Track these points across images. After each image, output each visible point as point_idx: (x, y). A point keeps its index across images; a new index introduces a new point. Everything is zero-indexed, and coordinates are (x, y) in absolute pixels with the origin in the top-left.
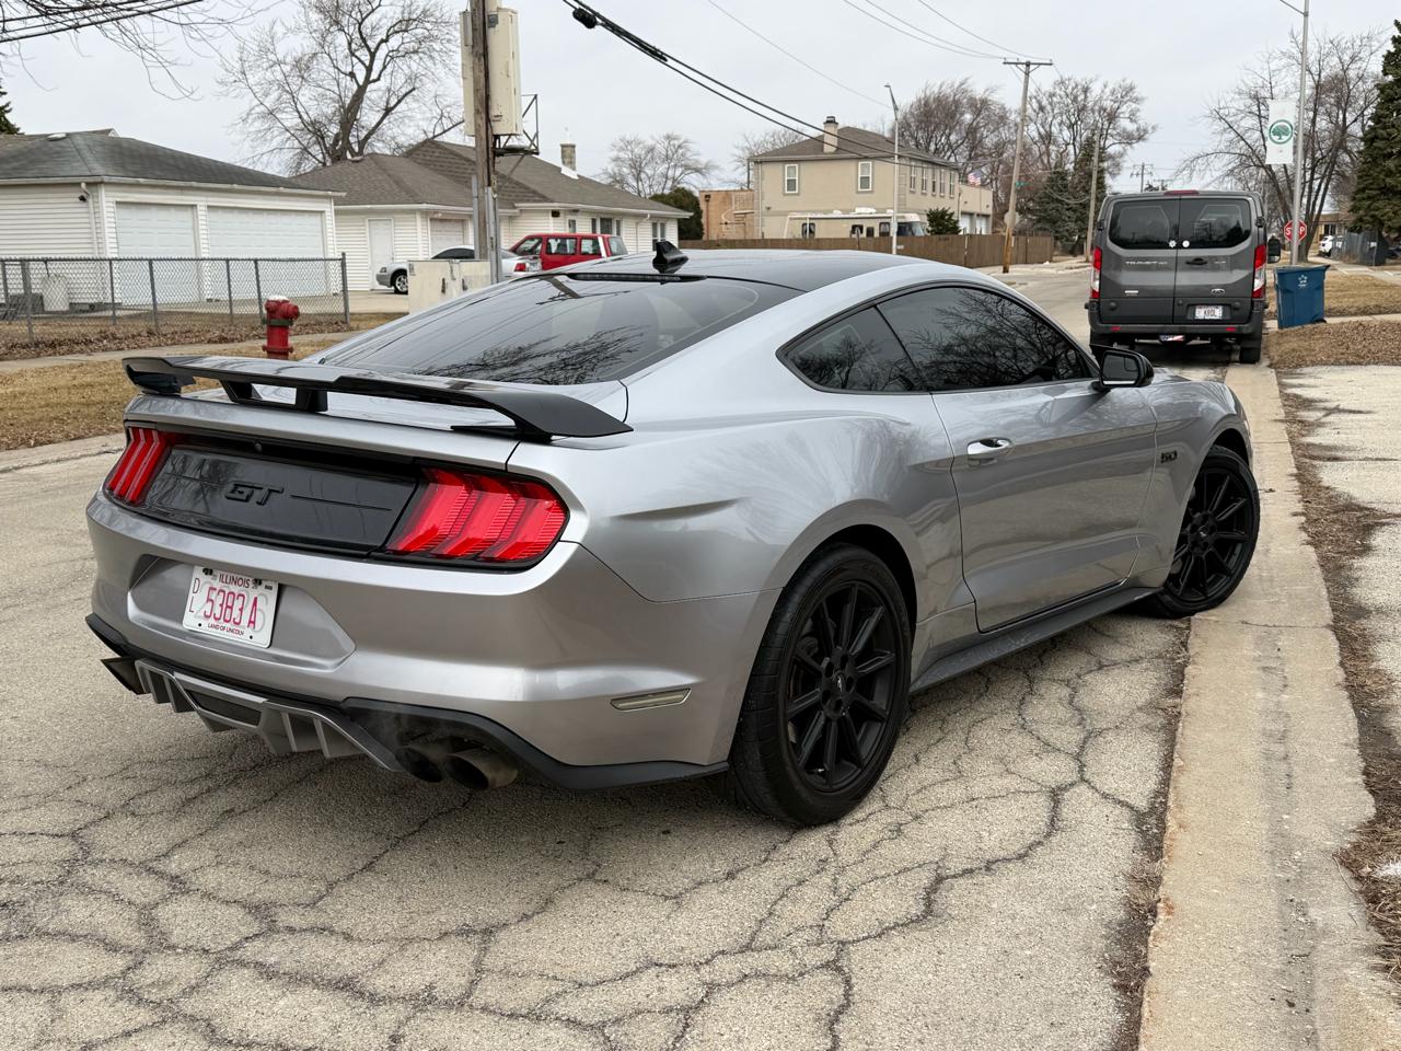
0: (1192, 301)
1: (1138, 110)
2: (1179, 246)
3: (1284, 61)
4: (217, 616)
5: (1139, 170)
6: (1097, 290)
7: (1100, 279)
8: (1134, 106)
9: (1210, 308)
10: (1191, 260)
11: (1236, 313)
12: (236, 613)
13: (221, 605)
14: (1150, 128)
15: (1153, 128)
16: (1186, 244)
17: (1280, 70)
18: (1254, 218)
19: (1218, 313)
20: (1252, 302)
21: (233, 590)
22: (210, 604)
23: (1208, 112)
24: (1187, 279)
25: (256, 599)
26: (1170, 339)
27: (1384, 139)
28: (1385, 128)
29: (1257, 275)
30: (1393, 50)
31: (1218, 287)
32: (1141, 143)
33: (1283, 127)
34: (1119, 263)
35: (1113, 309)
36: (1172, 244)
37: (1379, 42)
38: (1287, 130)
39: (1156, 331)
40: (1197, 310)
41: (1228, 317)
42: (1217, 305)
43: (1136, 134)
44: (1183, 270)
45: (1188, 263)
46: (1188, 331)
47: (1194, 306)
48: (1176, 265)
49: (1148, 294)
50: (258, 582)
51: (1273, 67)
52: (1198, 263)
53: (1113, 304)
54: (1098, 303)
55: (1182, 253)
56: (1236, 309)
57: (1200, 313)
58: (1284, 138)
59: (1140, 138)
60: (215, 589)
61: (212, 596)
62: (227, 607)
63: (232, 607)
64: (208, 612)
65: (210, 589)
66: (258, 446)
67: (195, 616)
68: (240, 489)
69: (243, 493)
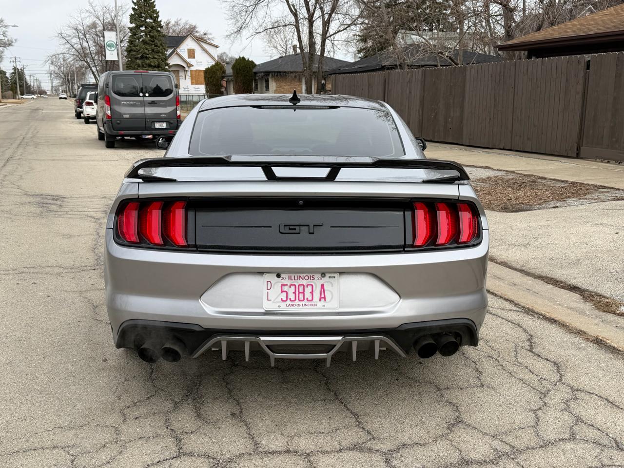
0: (153, 120)
1: (7, 31)
2: (144, 96)
3: (88, 14)
4: (293, 298)
5: (14, 59)
6: (110, 115)
7: (110, 110)
8: (4, 29)
9: (161, 123)
10: (150, 102)
11: (171, 125)
12: (308, 295)
13: (295, 293)
14: (14, 40)
15: (16, 40)
16: (147, 95)
17: (86, 18)
18: (173, 84)
19: (164, 125)
20: (178, 120)
21: (301, 283)
22: (285, 294)
23: (57, 35)
24: (150, 110)
25: (322, 286)
26: (147, 137)
27: (135, 51)
28: (135, 46)
29: (178, 109)
30: (133, 13)
31: (163, 114)
32: (10, 47)
33: (112, 44)
34: (119, 103)
35: (119, 124)
36: (141, 94)
37: (125, 9)
38: (113, 45)
39: (139, 133)
40: (156, 124)
41: (169, 127)
42: (163, 122)
43: (7, 43)
44: (147, 107)
45: (149, 103)
46: (153, 133)
47: (154, 122)
48: (143, 104)
49: (133, 117)
50: (323, 275)
51: (83, 16)
52: (153, 103)
53: (119, 122)
54: (111, 121)
55: (146, 99)
56: (171, 123)
57: (157, 125)
58: (113, 49)
59: (10, 45)
60: (287, 285)
61: (285, 288)
62: (299, 293)
63: (303, 293)
64: (284, 299)
65: (282, 285)
66: (301, 202)
67: (273, 302)
68: (291, 227)
69: (295, 229)
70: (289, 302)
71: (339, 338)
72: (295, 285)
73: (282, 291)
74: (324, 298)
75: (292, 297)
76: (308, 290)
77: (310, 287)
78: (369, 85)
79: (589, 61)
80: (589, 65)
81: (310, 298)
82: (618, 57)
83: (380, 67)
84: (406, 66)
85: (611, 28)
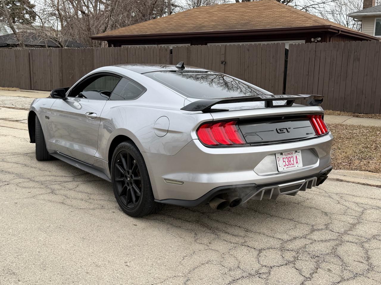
12: (292, 162)
21: (289, 156)
22: (285, 163)
25: (296, 157)
50: (296, 152)
60: (284, 158)
61: (284, 160)
62: (289, 161)
63: (290, 161)
64: (285, 165)
65: (283, 158)
66: (283, 118)
67: (281, 167)
68: (282, 130)
69: (283, 131)
70: (286, 166)
71: (304, 180)
72: (287, 158)
73: (284, 161)
74: (298, 162)
75: (287, 163)
76: (292, 159)
77: (292, 158)
78: (16, 57)
79: (172, 49)
80: (172, 52)
81: (293, 164)
82: (188, 49)
83: (6, 45)
84: (24, 45)
85: (158, 31)
